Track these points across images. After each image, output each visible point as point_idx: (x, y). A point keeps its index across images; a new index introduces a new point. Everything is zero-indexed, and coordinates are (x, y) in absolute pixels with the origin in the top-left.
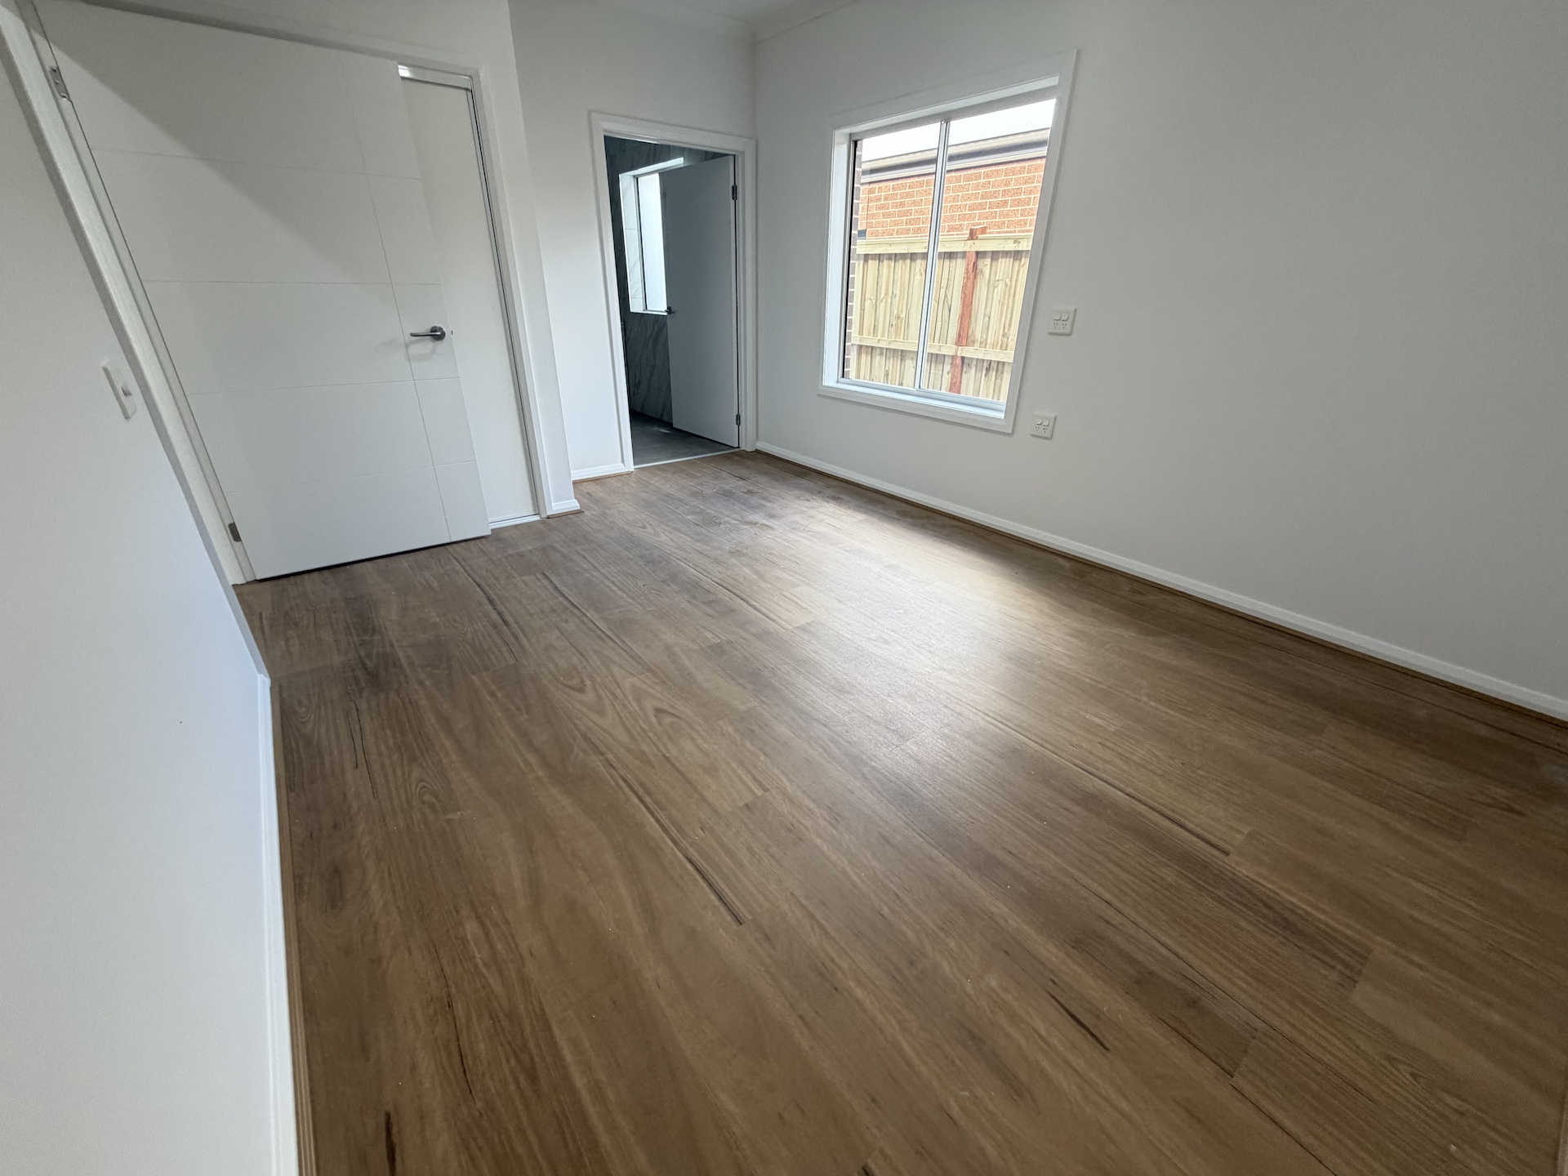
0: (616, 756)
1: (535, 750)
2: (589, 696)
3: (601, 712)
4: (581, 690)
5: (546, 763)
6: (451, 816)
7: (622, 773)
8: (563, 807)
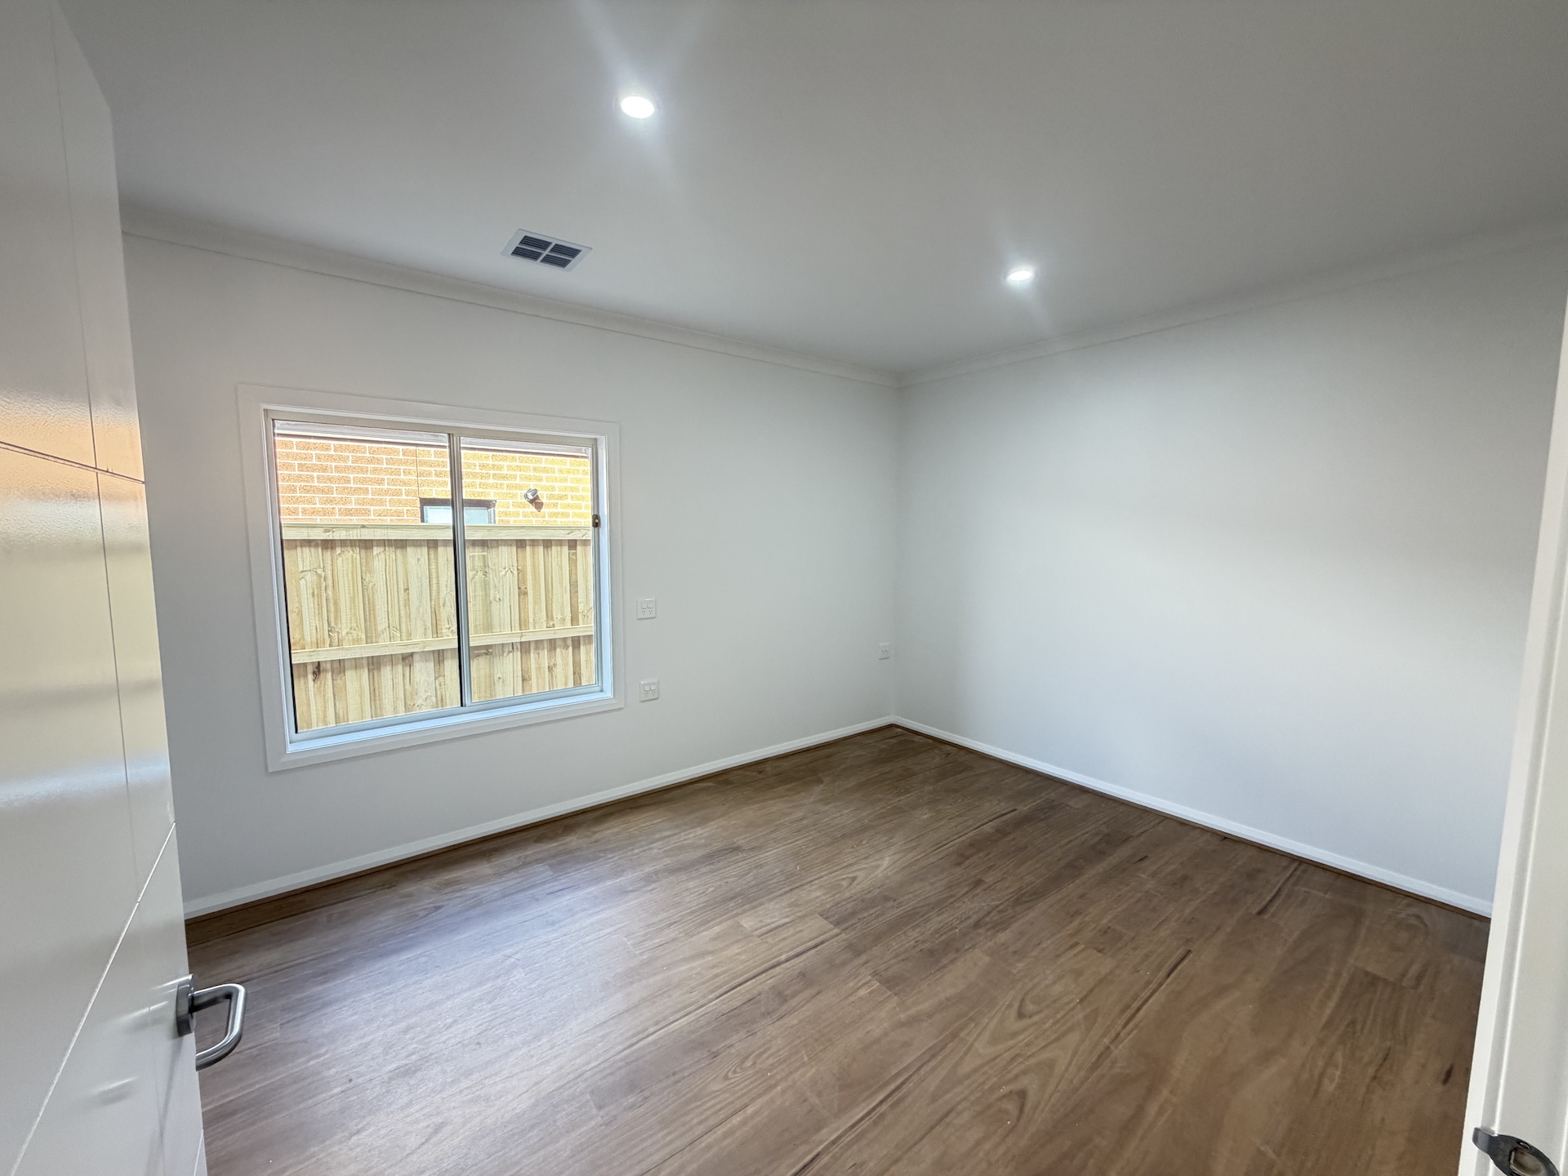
0: (1104, 1035)
1: (1140, 1110)
2: (1030, 1083)
3: (1051, 1064)
4: (1022, 1094)
5: (1151, 1091)
6: (1272, 1155)
7: (1119, 1028)
8: (1187, 1060)
